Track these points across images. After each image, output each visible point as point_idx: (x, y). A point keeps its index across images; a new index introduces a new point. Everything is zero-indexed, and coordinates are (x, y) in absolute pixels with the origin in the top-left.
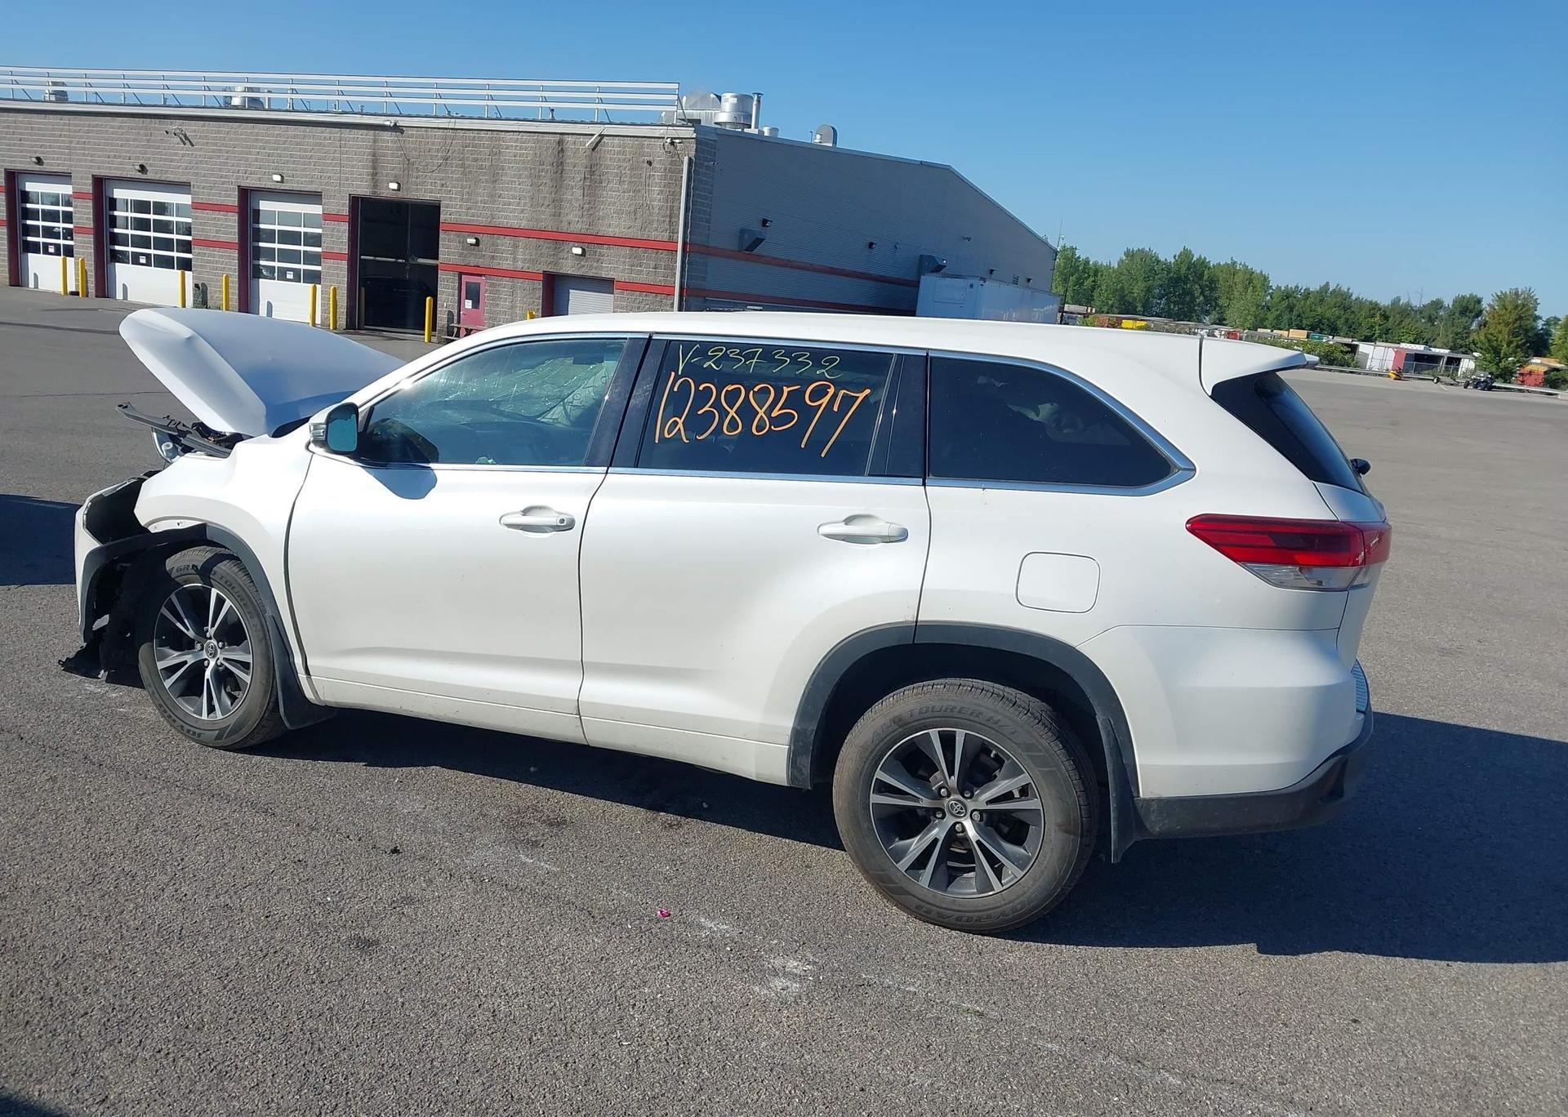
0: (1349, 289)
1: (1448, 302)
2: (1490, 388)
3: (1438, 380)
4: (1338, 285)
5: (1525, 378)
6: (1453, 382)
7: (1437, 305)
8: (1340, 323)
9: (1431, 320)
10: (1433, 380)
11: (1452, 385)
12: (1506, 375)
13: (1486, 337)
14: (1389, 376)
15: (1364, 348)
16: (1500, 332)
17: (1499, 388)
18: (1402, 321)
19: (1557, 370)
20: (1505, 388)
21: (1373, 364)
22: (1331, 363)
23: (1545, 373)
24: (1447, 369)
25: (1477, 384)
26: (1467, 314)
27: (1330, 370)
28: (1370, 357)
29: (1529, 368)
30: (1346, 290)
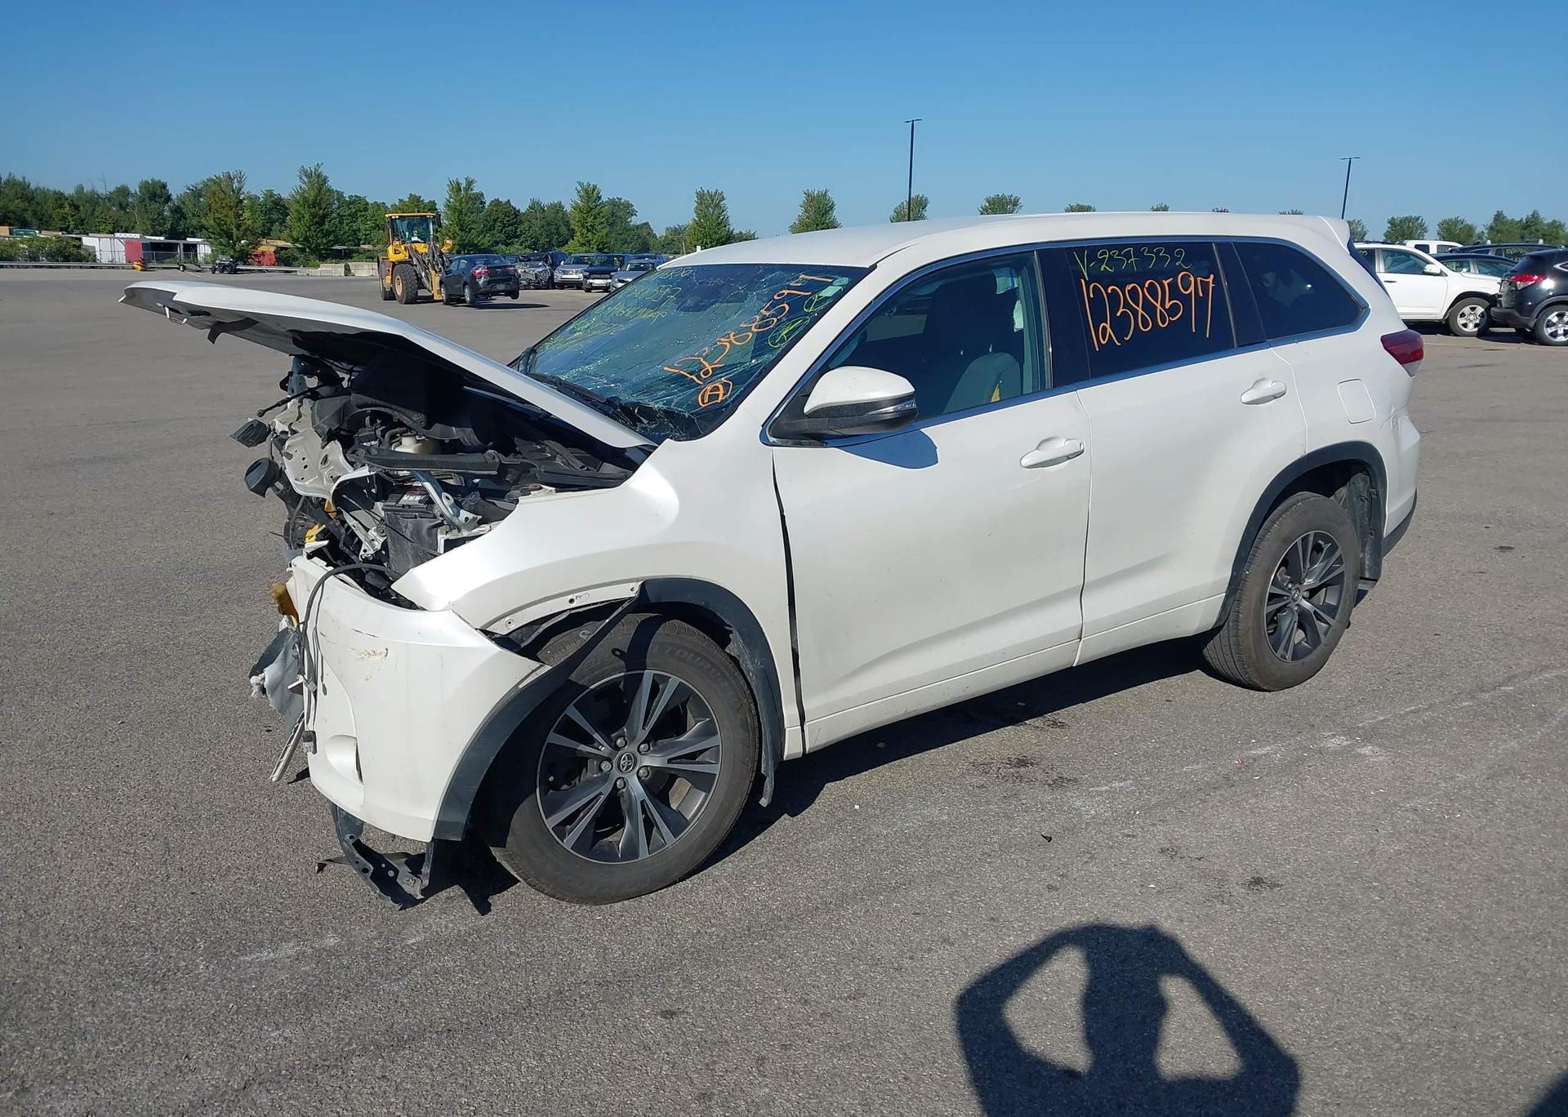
0: (24, 178)
1: (134, 188)
2: (235, 271)
3: (184, 268)
4: (10, 174)
5: (261, 259)
6: (199, 269)
7: (123, 191)
8: (28, 216)
9: (122, 207)
10: (178, 269)
11: (198, 271)
12: (244, 257)
13: (215, 222)
14: (134, 268)
15: (87, 241)
16: (227, 216)
17: (242, 270)
18: (94, 210)
19: (286, 249)
20: (247, 270)
21: (104, 257)
22: (66, 259)
23: (275, 252)
24: (187, 256)
25: (223, 268)
26: (157, 199)
27: (69, 267)
28: (97, 249)
29: (261, 249)
30: (21, 180)
